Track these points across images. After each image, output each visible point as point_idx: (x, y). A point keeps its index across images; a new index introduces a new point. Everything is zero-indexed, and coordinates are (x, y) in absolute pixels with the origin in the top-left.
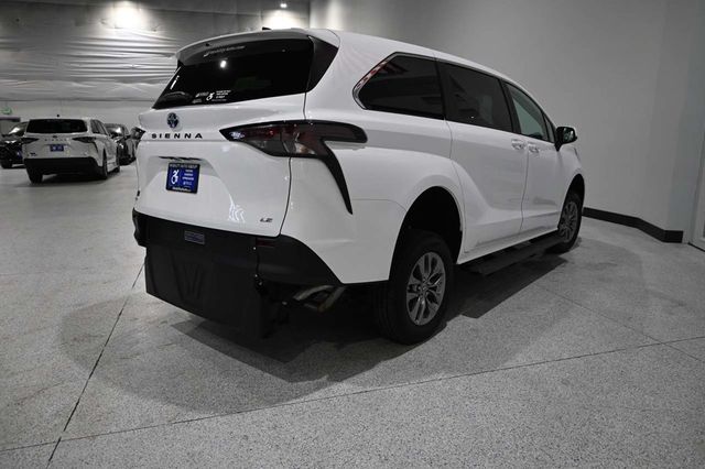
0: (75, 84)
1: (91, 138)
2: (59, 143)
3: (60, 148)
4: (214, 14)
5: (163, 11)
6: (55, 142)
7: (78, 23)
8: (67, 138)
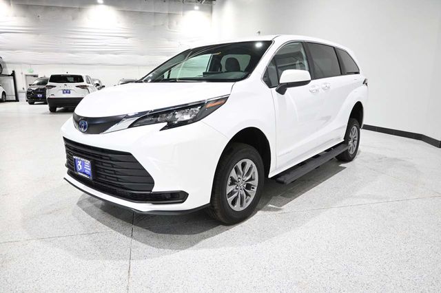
0: (71, 55)
1: (86, 86)
2: (68, 88)
3: (68, 92)
4: (155, 13)
5: (124, 11)
6: (66, 88)
7: (73, 19)
8: (72, 86)
